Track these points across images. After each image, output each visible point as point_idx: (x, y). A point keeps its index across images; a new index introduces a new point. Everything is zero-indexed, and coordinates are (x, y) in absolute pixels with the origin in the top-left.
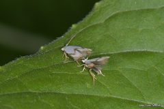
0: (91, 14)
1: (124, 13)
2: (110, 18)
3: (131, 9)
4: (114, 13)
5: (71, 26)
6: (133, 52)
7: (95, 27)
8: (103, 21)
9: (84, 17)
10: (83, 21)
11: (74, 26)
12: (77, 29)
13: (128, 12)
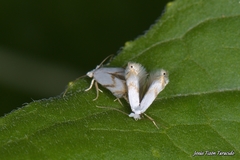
0: (160, 23)
1: (219, 20)
2: (194, 30)
3: (233, 15)
4: (201, 21)
5: (124, 45)
6: (235, 92)
7: (166, 46)
8: (181, 37)
9: (148, 28)
10: (145, 36)
11: (128, 45)
12: (134, 50)
13: (226, 19)
